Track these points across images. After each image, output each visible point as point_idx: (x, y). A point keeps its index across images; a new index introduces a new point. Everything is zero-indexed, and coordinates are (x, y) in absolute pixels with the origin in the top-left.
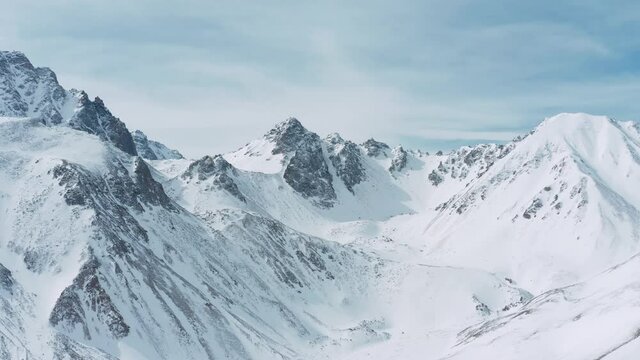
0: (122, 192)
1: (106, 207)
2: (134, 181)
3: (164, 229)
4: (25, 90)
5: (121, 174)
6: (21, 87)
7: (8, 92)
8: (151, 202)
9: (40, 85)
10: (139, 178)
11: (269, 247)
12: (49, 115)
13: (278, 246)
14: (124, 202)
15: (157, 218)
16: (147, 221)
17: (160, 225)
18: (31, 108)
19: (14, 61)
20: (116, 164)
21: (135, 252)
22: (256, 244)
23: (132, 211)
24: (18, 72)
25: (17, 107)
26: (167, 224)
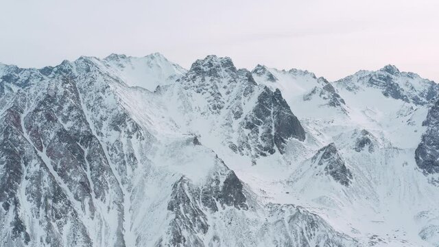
0: (207, 198)
1: (186, 212)
2: (221, 189)
3: (224, 223)
4: (226, 90)
5: (214, 184)
6: (225, 87)
7: (212, 95)
8: (227, 203)
9: (239, 84)
10: (224, 188)
11: (296, 240)
12: (233, 112)
13: (305, 240)
14: (205, 205)
15: (223, 216)
16: (215, 218)
17: (222, 221)
18: (226, 105)
19: (224, 65)
20: (214, 177)
21: (186, 243)
22: (287, 236)
23: (207, 212)
24: (227, 74)
25: (215, 108)
26: (228, 220)
